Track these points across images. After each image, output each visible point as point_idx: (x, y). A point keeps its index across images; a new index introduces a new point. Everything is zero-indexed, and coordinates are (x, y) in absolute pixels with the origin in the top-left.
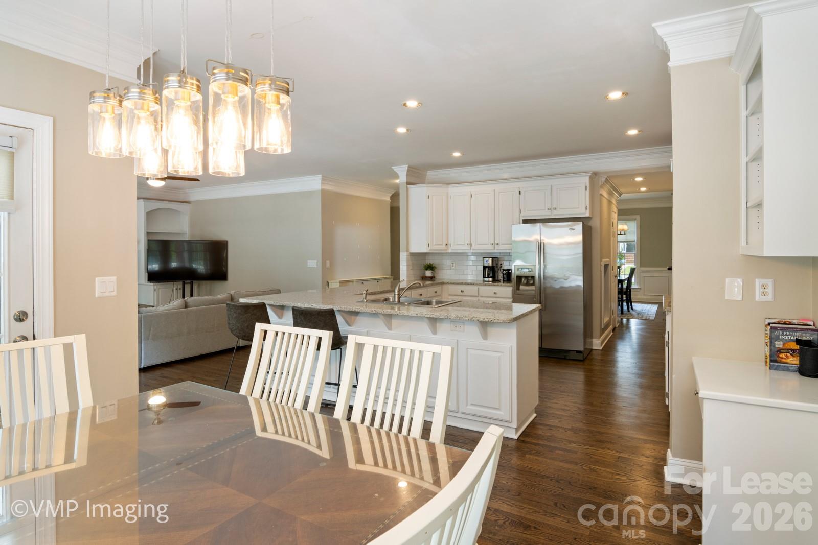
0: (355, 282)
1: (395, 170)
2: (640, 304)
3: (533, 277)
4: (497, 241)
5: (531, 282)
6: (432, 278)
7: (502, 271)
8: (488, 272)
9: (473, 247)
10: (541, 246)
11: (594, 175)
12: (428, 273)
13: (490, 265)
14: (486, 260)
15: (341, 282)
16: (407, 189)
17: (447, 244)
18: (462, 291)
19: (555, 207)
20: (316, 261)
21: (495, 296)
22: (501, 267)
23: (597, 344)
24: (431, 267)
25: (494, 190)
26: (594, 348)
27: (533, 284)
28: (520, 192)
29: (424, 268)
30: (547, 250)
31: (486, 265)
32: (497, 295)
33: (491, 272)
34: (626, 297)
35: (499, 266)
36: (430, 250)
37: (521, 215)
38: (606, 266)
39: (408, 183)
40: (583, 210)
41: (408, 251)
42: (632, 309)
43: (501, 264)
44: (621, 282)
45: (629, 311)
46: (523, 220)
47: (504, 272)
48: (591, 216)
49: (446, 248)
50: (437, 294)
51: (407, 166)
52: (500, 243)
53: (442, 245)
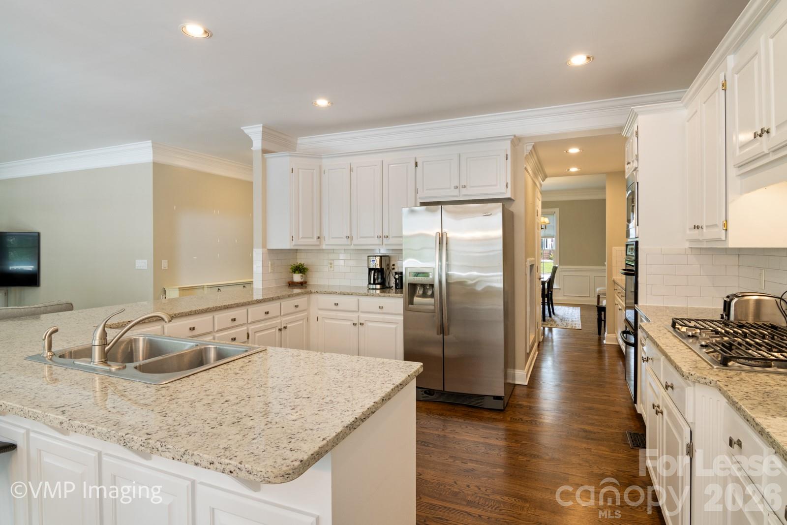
0: (206, 289)
1: (246, 131)
2: (560, 307)
3: (432, 286)
4: (386, 234)
5: (430, 293)
6: (302, 284)
7: (394, 273)
8: (374, 275)
9: (355, 241)
10: (442, 241)
11: (516, 141)
12: (297, 278)
13: (378, 266)
14: (372, 259)
15: (182, 290)
16: (264, 161)
17: (319, 238)
18: (335, 304)
19: (463, 183)
20: (146, 261)
21: (380, 310)
22: (394, 269)
23: (521, 377)
24: (300, 269)
25: (382, 161)
26: (517, 382)
27: (432, 296)
28: (416, 163)
29: (291, 271)
30: (452, 246)
31: (372, 266)
32: (384, 310)
33: (380, 276)
34: (548, 300)
35: (391, 267)
36: (295, 245)
37: (418, 195)
38: (532, 266)
39: (265, 151)
40: (503, 189)
41: (264, 246)
42: (554, 313)
43: (394, 265)
44: (543, 283)
45: (550, 316)
46: (420, 203)
47: (397, 276)
48: (513, 198)
49: (318, 243)
50: (298, 309)
51: (262, 125)
52: (390, 237)
53: (312, 238)
